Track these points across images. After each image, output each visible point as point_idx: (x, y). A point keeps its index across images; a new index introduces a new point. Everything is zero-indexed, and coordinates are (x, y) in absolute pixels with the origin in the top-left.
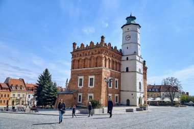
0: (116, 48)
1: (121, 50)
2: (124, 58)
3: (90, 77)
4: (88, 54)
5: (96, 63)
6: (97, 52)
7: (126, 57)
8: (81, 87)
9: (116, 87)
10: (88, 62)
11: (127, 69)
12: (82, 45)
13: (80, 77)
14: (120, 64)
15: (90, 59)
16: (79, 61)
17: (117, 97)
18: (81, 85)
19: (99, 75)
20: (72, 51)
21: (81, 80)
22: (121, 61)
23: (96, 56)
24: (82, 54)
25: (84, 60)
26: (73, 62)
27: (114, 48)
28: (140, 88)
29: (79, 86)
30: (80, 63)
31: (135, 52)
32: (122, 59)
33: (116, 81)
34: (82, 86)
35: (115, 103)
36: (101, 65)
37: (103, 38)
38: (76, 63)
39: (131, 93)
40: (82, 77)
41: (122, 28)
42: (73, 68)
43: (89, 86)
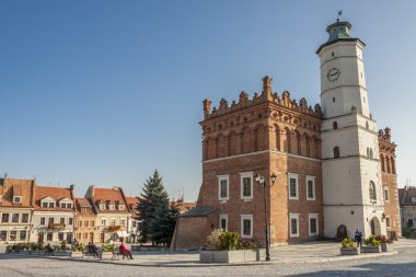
0: (303, 101)
1: (317, 106)
2: (327, 125)
3: (244, 175)
4: (235, 123)
5: (256, 142)
6: (256, 116)
7: (331, 122)
8: (224, 200)
9: (311, 196)
10: (237, 141)
11: (336, 150)
12: (223, 102)
13: (221, 178)
14: (318, 141)
15: (242, 134)
16: (217, 139)
17: (313, 221)
18: (224, 195)
19: (262, 169)
20: (203, 119)
21: (224, 182)
22: (320, 132)
23: (253, 126)
24: (223, 123)
25: (229, 136)
26: (206, 142)
27: (298, 102)
28: (373, 196)
29: (220, 198)
30: (220, 145)
31: (353, 108)
32: (323, 129)
33: (310, 182)
34: (228, 198)
35: (310, 234)
36: (266, 146)
37: (266, 80)
38: (213, 146)
39: (349, 209)
40: (226, 177)
41: (318, 52)
42: (206, 157)
43: (242, 197)
